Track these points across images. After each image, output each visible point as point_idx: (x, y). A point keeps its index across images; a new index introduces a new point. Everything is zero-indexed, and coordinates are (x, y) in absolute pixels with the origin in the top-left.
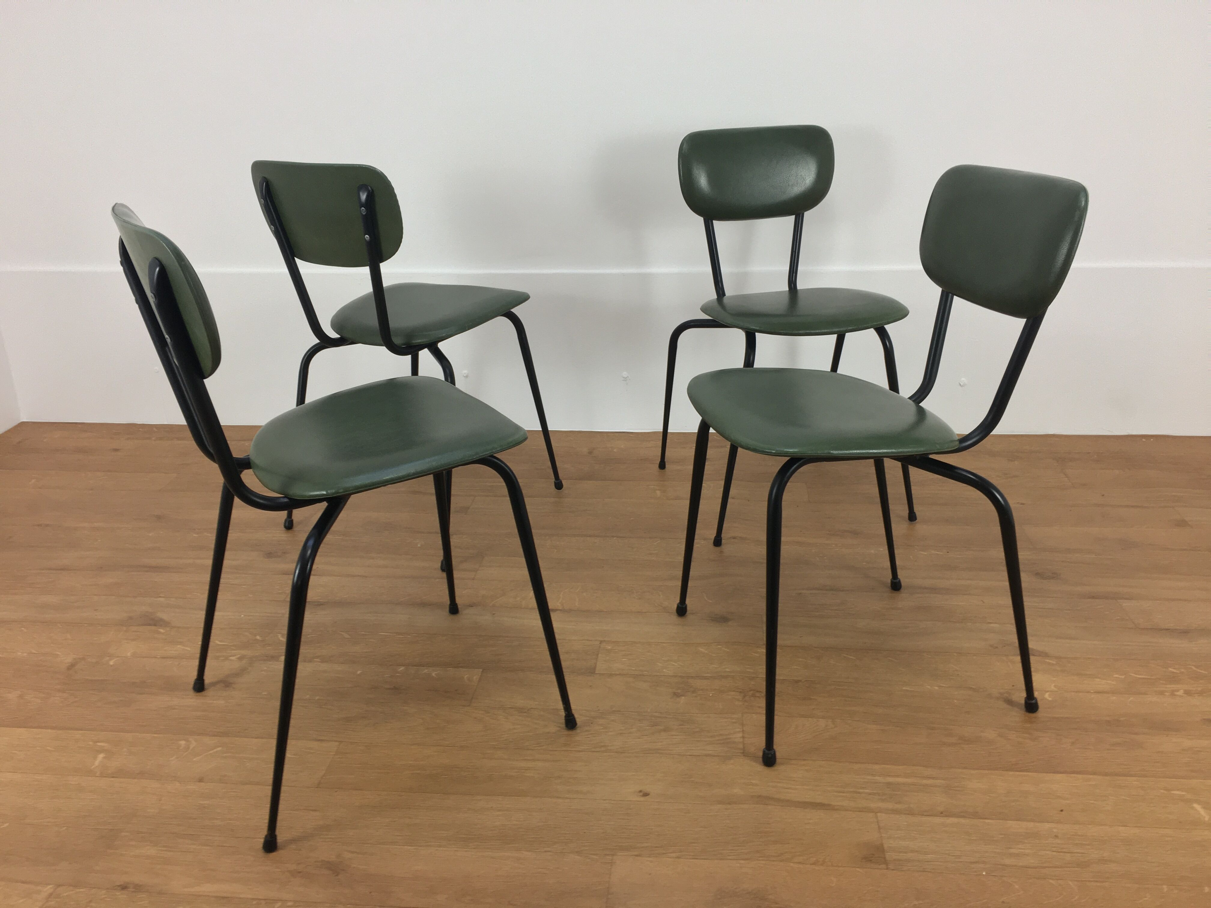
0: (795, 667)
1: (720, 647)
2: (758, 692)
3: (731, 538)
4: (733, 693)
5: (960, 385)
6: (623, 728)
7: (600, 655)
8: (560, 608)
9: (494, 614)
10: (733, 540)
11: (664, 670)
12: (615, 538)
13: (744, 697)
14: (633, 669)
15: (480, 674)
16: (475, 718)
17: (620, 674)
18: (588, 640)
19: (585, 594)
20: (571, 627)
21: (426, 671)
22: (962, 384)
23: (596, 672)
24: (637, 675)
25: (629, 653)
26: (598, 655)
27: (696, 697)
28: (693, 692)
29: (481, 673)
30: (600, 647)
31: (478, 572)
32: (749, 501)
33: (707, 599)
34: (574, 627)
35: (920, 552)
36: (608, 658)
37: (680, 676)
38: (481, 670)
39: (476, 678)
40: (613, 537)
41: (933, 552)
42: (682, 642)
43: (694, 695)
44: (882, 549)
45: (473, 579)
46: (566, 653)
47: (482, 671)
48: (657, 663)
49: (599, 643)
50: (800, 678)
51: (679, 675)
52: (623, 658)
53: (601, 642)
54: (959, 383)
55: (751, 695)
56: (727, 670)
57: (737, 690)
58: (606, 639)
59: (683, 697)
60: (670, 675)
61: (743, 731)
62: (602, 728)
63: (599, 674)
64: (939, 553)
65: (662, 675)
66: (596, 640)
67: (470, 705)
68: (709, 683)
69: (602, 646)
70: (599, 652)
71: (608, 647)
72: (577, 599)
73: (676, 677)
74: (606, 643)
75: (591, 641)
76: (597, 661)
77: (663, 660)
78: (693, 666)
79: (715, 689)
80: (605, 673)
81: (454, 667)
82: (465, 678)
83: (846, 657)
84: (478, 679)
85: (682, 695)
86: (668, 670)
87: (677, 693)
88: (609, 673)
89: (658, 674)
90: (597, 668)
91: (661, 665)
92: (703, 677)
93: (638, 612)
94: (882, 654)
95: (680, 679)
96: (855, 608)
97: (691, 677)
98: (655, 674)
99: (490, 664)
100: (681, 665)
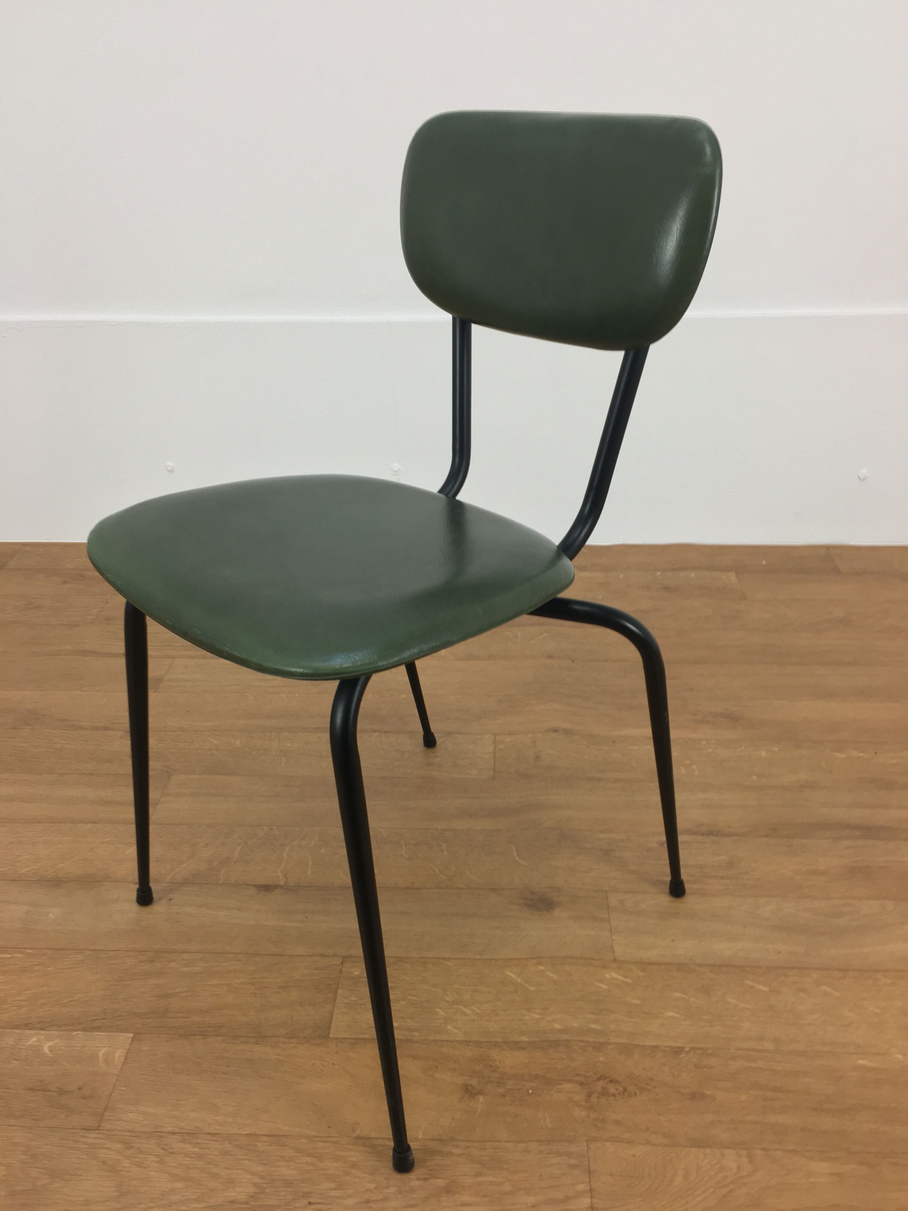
0: (671, 1014)
1: (541, 968)
2: (611, 1082)
3: (550, 729)
4: (569, 1086)
5: (860, 478)
6: (372, 1186)
7: (339, 991)
8: (282, 883)
9: (170, 900)
11: (449, 1027)
12: (377, 734)
13: (589, 1095)
15: (128, 1046)
16: (104, 1163)
17: (372, 1040)
18: (322, 956)
19: (323, 851)
20: (296, 924)
21: (35, 1039)
22: (861, 477)
23: (331, 1036)
24: (401, 1041)
26: (335, 992)
27: (503, 1096)
28: (499, 1083)
29: (130, 1044)
30: (341, 971)
31: (158, 807)
32: (573, 661)
33: (517, 858)
34: (301, 925)
35: (835, 753)
36: (353, 998)
37: (475, 1042)
38: (131, 1035)
39: (119, 1055)
40: (374, 731)
42: (478, 957)
43: (500, 1090)
46: (283, 987)
47: (133, 1039)
48: (438, 1010)
49: (340, 962)
50: (680, 1043)
51: (474, 1040)
53: (345, 958)
54: (858, 476)
55: (600, 1090)
56: (557, 1026)
57: (576, 1078)
58: (353, 952)
59: (481, 1098)
60: (458, 1039)
61: (591, 1190)
62: (333, 1185)
63: (337, 1038)
64: (861, 755)
65: (445, 1039)
66: (335, 956)
67: (99, 1126)
68: (526, 1061)
69: (344, 969)
70: (338, 984)
71: (356, 971)
72: (310, 863)
73: (468, 1046)
74: (353, 962)
75: (327, 956)
76: (334, 1007)
77: (447, 1001)
78: (497, 1015)
79: (537, 1075)
80: (348, 1036)
81: (85, 1030)
82: (101, 1055)
83: (752, 987)
84: (123, 1058)
85: (480, 1093)
86: (455, 1028)
87: (470, 1088)
88: (353, 1036)
89: (438, 1037)
90: (333, 1026)
91: (443, 1014)
92: (516, 1043)
93: (407, 888)
94: (811, 977)
95: (475, 1049)
96: (753, 873)
97: (494, 1044)
98: (432, 1039)
99: (149, 1020)
100: (477, 1014)
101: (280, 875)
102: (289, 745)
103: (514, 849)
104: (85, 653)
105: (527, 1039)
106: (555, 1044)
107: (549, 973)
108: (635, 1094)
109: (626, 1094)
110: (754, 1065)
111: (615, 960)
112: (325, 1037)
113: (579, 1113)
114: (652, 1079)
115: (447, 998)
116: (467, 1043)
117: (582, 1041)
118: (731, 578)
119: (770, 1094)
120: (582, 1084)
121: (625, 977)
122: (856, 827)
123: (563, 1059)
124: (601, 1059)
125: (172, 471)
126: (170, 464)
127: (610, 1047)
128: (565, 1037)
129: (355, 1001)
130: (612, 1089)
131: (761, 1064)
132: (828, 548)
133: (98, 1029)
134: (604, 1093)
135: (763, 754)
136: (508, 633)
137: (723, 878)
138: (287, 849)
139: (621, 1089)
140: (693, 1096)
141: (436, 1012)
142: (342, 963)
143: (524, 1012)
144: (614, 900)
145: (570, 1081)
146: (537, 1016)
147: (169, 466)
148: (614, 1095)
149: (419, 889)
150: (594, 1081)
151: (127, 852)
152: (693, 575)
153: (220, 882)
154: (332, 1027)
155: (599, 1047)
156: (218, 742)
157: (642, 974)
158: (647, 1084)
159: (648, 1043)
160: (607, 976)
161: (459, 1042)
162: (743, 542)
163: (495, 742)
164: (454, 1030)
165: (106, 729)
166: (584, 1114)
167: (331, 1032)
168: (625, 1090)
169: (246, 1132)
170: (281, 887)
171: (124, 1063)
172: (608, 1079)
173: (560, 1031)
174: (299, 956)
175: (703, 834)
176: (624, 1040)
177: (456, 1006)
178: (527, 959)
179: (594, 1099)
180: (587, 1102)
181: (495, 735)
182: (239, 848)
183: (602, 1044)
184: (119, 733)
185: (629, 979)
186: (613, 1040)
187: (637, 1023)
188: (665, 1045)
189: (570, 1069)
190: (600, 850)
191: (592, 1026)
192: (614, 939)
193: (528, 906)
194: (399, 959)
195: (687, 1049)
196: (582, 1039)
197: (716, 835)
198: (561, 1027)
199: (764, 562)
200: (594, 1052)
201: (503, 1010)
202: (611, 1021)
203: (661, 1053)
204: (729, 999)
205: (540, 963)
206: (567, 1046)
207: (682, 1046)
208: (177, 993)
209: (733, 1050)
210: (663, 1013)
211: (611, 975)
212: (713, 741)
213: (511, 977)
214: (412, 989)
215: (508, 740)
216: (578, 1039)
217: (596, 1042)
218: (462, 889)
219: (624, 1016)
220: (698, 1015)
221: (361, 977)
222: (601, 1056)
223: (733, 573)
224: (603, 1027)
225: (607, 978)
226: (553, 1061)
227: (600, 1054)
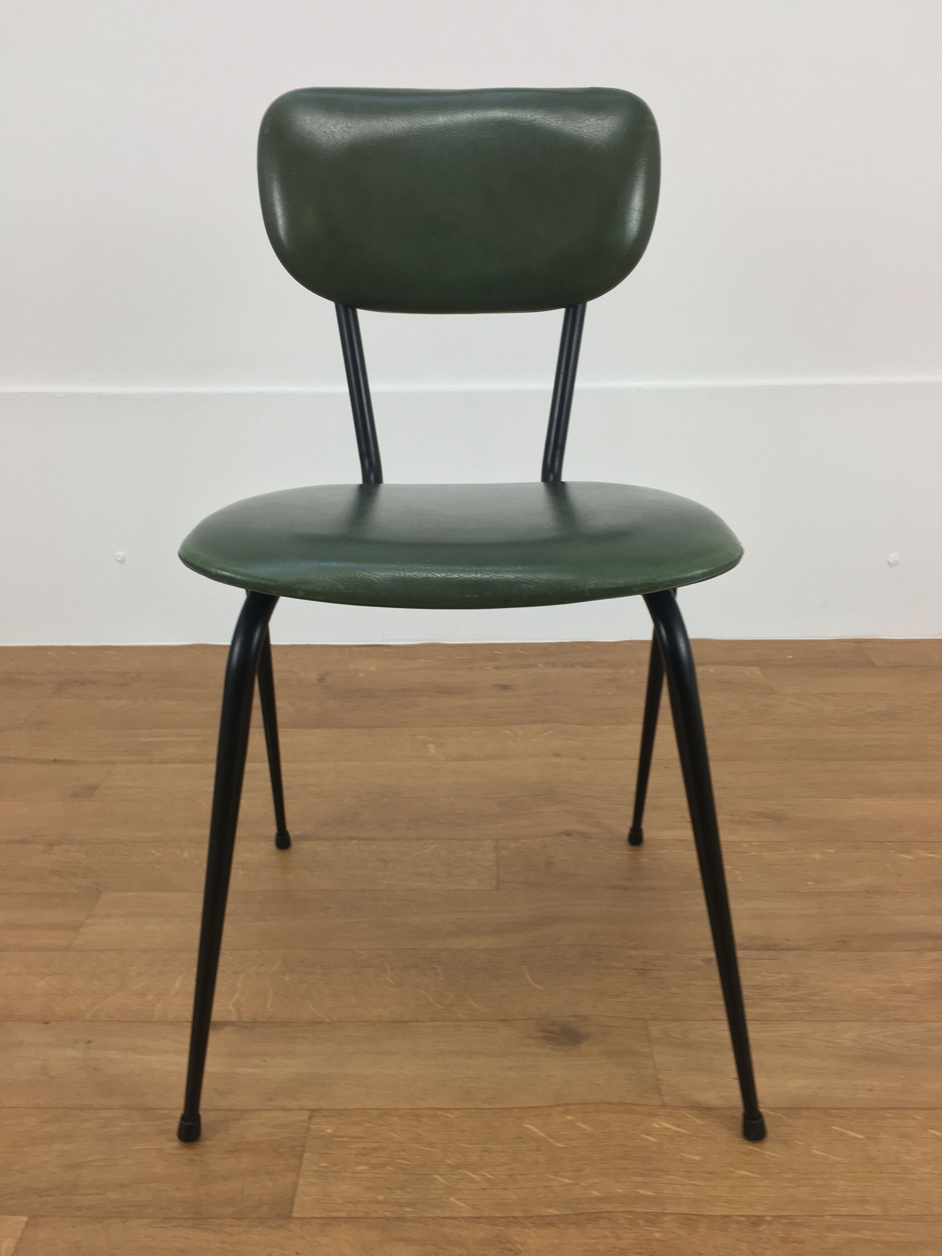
0: (744, 1173)
1: (569, 1117)
3: (562, 833)
5: (889, 563)
7: (306, 1155)
8: (234, 1019)
9: (89, 1042)
10: (567, 838)
11: (452, 1199)
12: (355, 841)
14: (381, 1197)
15: (20, 1233)
17: (348, 1219)
18: (283, 1109)
19: (287, 978)
20: (250, 1070)
22: (892, 561)
23: (295, 1215)
24: (388, 1219)
25: (372, 1145)
26: (300, 1157)
29: (23, 1231)
30: (308, 1129)
31: (82, 930)
32: (584, 760)
33: (531, 982)
34: (257, 1071)
35: (901, 855)
36: (323, 1164)
37: (489, 1218)
38: (25, 1218)
39: (7, 1245)
40: (351, 838)
41: (923, 854)
42: (487, 1106)
44: (831, 851)
45: (68, 949)
47: (28, 1223)
48: (436, 1176)
49: (307, 1117)
50: (758, 1211)
51: (486, 1215)
52: (358, 1164)
53: (313, 1113)
54: (888, 561)
56: (596, 1193)
58: (325, 1104)
60: (465, 1215)
63: (302, 1218)
64: (932, 855)
65: (447, 1215)
66: (301, 1109)
68: (557, 1241)
69: (312, 1127)
70: (304, 1146)
71: (327, 1128)
72: (271, 992)
73: (479, 1223)
74: (323, 1116)
75: (290, 1110)
76: (298, 1176)
77: (449, 1165)
78: (516, 1180)
80: (316, 1215)
83: (842, 1134)
86: (460, 1200)
88: (324, 1215)
89: (437, 1213)
90: (297, 1201)
91: (443, 1181)
92: (541, 1217)
93: (393, 1021)
94: (915, 1119)
95: (488, 1227)
96: (824, 994)
97: (512, 1219)
98: (430, 1215)
99: (50, 1199)
100: (489, 1181)
101: (232, 1008)
102: (248, 856)
103: (526, 970)
105: (557, 1213)
106: (595, 1217)
107: (580, 1124)
110: (858, 1236)
111: (664, 1106)
112: (288, 1217)
115: (448, 1161)
116: (477, 1219)
117: (630, 1212)
118: (756, 672)
121: (678, 1126)
123: (606, 1237)
124: (657, 1235)
125: (122, 562)
126: (120, 553)
127: (666, 1218)
128: (608, 1207)
129: (326, 1167)
131: (867, 1234)
132: (858, 642)
135: (817, 856)
136: (507, 732)
137: (787, 1000)
138: (242, 977)
141: (435, 1179)
142: (310, 1118)
143: (551, 1176)
144: (655, 1030)
146: (568, 1181)
147: (119, 556)
149: (407, 1022)
151: (38, 985)
152: (712, 670)
153: (155, 1019)
155: (653, 1219)
156: (161, 855)
157: (700, 1122)
160: (656, 1125)
161: (467, 1219)
162: (765, 637)
163: (497, 848)
164: (461, 1204)
165: (24, 842)
167: (295, 1210)
170: (232, 1023)
173: (598, 1199)
175: (757, 949)
176: (685, 1209)
177: (459, 1171)
178: (550, 1107)
181: (497, 841)
182: (181, 977)
183: (655, 1214)
184: (41, 847)
185: (683, 1129)
186: (671, 1209)
187: (699, 1186)
188: (739, 1213)
189: (617, 1250)
190: (634, 969)
191: (641, 1191)
192: (660, 1078)
193: (548, 1039)
194: (385, 1112)
195: (768, 1218)
196: (630, 1210)
197: (773, 950)
198: (600, 1195)
199: (790, 657)
200: (647, 1226)
201: (522, 1174)
202: (666, 1184)
203: (735, 1226)
204: (815, 1151)
205: (567, 1112)
206: (610, 1219)
207: (762, 1214)
208: (90, 1161)
209: (828, 1218)
210: (731, 1172)
211: (660, 1124)
212: (756, 844)
213: (530, 1130)
214: (403, 1150)
215: (513, 845)
216: (624, 1209)
217: (649, 1213)
218: (464, 1020)
219: (681, 1177)
220: (778, 1173)
221: (337, 1137)
222: (656, 1232)
223: (757, 668)
224: (656, 1193)
225: (656, 1128)
226: (593, 1241)
227: (654, 1229)
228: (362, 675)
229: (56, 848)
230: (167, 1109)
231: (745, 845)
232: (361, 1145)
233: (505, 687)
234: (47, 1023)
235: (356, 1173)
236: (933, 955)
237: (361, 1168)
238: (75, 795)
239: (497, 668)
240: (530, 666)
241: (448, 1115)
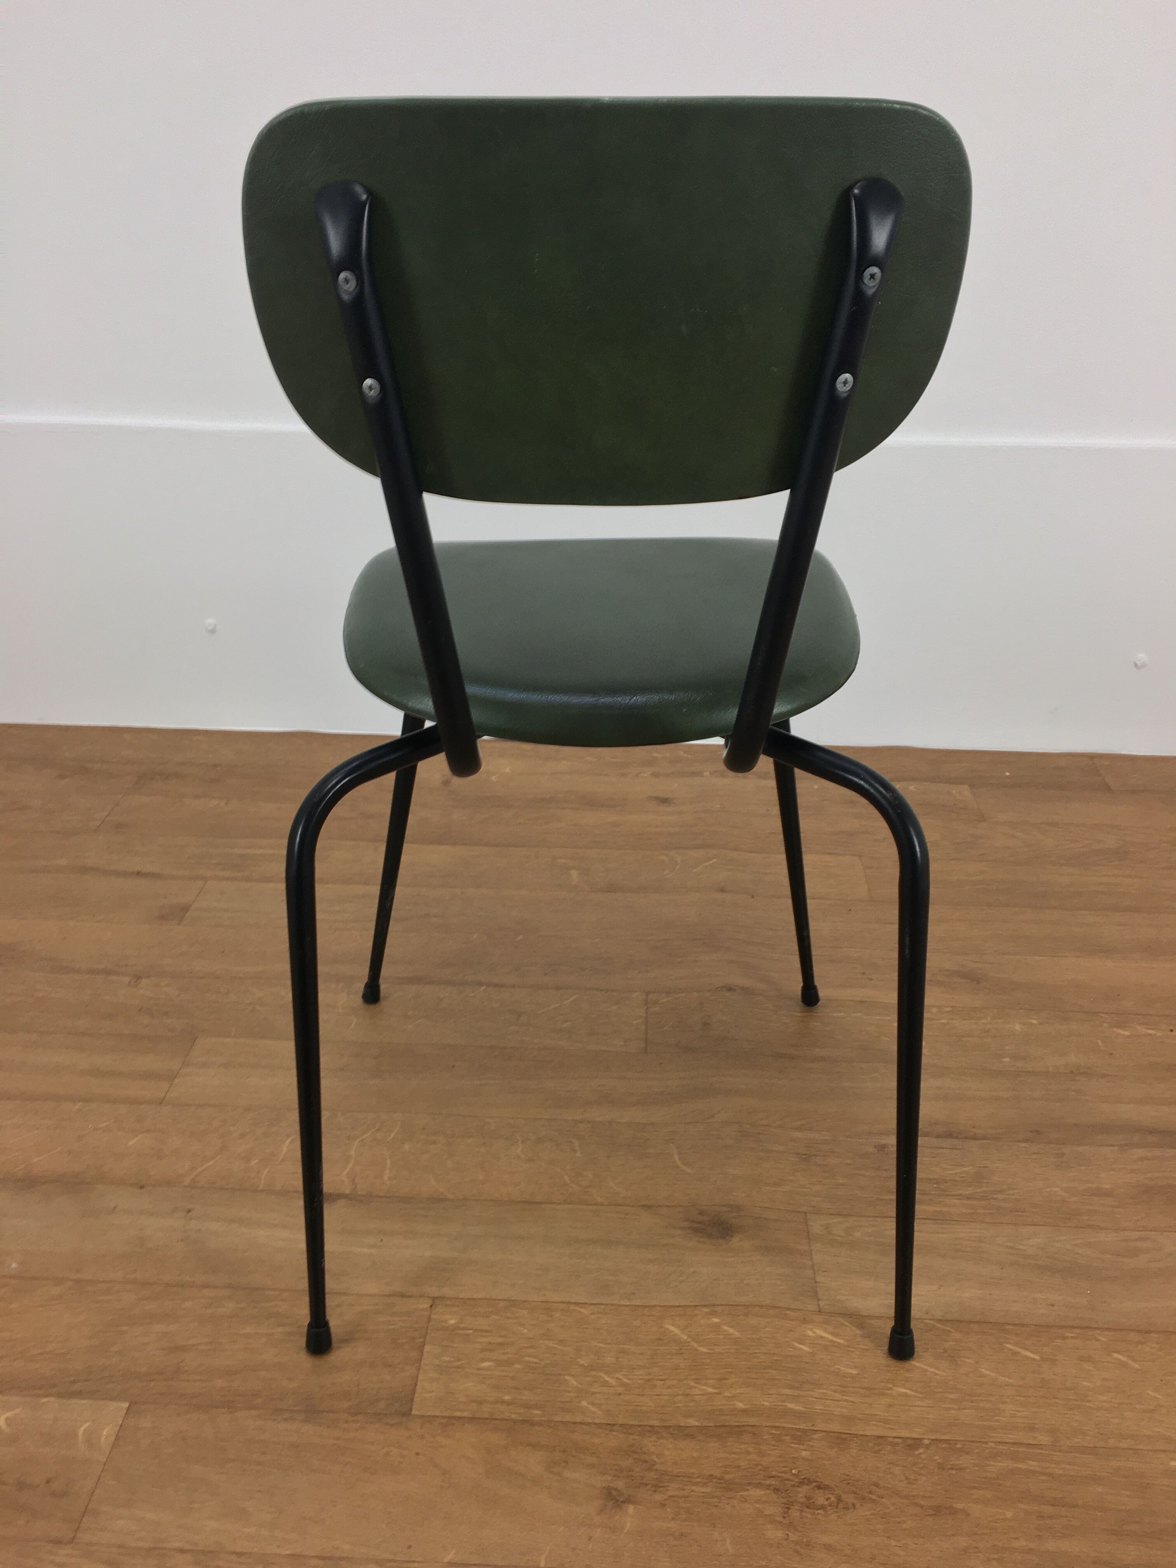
0: (902, 1390)
1: (716, 1320)
2: (819, 1488)
3: (723, 987)
4: (759, 1492)
5: (1136, 665)
7: (427, 1348)
8: (348, 1191)
9: (189, 1211)
10: (727, 994)
11: (584, 1403)
12: (483, 988)
13: (788, 1506)
14: (507, 1398)
15: (120, 1420)
17: (472, 1420)
18: (403, 1296)
19: (407, 1147)
20: (366, 1250)
22: (1139, 664)
23: (414, 1412)
24: (515, 1421)
25: (500, 1340)
26: (421, 1349)
27: (663, 1505)
28: (657, 1487)
29: (124, 1418)
30: (429, 1320)
31: (176, 1081)
32: (753, 897)
33: (679, 1163)
34: (373, 1251)
35: (1115, 1029)
36: (446, 1359)
37: (622, 1425)
39: (107, 1433)
40: (480, 984)
41: (1142, 1030)
42: (625, 1302)
43: (658, 1497)
44: (1035, 1022)
45: (162, 1102)
47: (128, 1410)
48: (567, 1377)
49: (428, 1306)
50: (916, 1433)
51: (620, 1422)
52: (483, 1360)
53: (435, 1301)
54: (1135, 663)
55: (803, 1500)
56: (740, 1405)
57: (768, 1482)
58: (448, 1291)
59: (631, 1509)
60: (597, 1421)
63: (422, 1416)
64: (1152, 1032)
65: (578, 1420)
66: (422, 1296)
67: (74, 1537)
68: (695, 1455)
69: (434, 1317)
70: (425, 1337)
71: (450, 1319)
72: (389, 1162)
73: (611, 1431)
74: (446, 1305)
75: (410, 1296)
76: (418, 1369)
77: (581, 1365)
78: (654, 1386)
79: (711, 1475)
80: (437, 1414)
81: (60, 1395)
82: (81, 1432)
83: (1016, 1353)
84: (112, 1439)
85: (629, 1501)
86: (593, 1404)
87: (614, 1493)
88: (446, 1414)
89: (568, 1417)
90: (417, 1397)
91: (575, 1383)
92: (680, 1427)
93: (524, 1202)
94: (1098, 1340)
95: (622, 1436)
96: (1011, 1192)
97: (648, 1428)
98: (560, 1419)
99: (152, 1384)
100: (624, 1385)
101: (345, 1179)
103: (675, 1151)
104: (85, 870)
105: (697, 1424)
106: (738, 1431)
107: (726, 1328)
108: (854, 1505)
109: (841, 1506)
110: (1022, 1466)
111: (820, 1311)
112: (407, 1414)
113: (775, 1534)
114: (877, 1485)
115: (581, 1361)
116: (611, 1426)
117: (776, 1427)
118: (964, 793)
119: (1047, 1509)
120: (776, 1490)
121: (836, 1335)
122: (1152, 1132)
123: (749, 1453)
124: (804, 1453)
125: (213, 631)
126: (211, 621)
127: (815, 1436)
128: (752, 1421)
129: (449, 1362)
130: (820, 1499)
131: (1033, 1465)
132: (1093, 757)
133: (78, 1394)
134: (809, 1504)
135: (1018, 1027)
136: (664, 858)
137: (969, 1198)
138: (356, 1143)
139: (833, 1499)
140: (937, 1511)
141: (566, 1380)
142: (431, 1307)
143: (692, 1384)
144: (816, 1226)
145: (759, 1485)
146: (710, 1390)
147: (209, 625)
148: (823, 1507)
149: (540, 1203)
150: (794, 1486)
151: (131, 1143)
152: (911, 788)
153: (261, 1187)
154: (415, 1399)
155: (801, 1436)
157: (855, 1332)
158: (871, 1493)
159: (872, 1431)
160: (810, 1333)
161: (599, 1425)
163: (646, 1002)
164: (592, 1408)
165: (107, 972)
166: (780, 1534)
167: (415, 1406)
168: (839, 1500)
169: (288, 1552)
170: (346, 1196)
171: (115, 1445)
172: (814, 1484)
173: (744, 1411)
174: (370, 1295)
175: (938, 1137)
176: (835, 1427)
177: (593, 1373)
178: (696, 1306)
179: (795, 1513)
180: (784, 1517)
181: (648, 993)
182: (289, 1140)
183: (804, 1431)
184: (127, 979)
185: (840, 1339)
186: (820, 1427)
187: (852, 1402)
188: (894, 1435)
189: (760, 1467)
190: (797, 1154)
191: (790, 1405)
192: (817, 1280)
193: (696, 1231)
194: (512, 1304)
195: (926, 1442)
196: (777, 1424)
197: (956, 1138)
198: (744, 1407)
199: (1008, 774)
200: (792, 1443)
201: (662, 1380)
202: (817, 1398)
203: (889, 1448)
204: (983, 1370)
205: (713, 1313)
206: (754, 1434)
207: (919, 1437)
208: (193, 1345)
209: (992, 1444)
210: (891, 1389)
211: (814, 1333)
212: (948, 1009)
213: (672, 1332)
214: (531, 1347)
215: (664, 1000)
216: (770, 1424)
217: (798, 1430)
218: (602, 1204)
219: (835, 1391)
220: (941, 1392)
221: (458, 1328)
222: (803, 1450)
223: (966, 786)
224: (805, 1408)
225: (809, 1336)
226: (734, 1456)
227: (802, 1447)
228: (493, 778)
229: (144, 981)
230: (274, 1290)
231: (934, 1010)
232: (486, 1340)
233: (664, 801)
234: (142, 1187)
235: (480, 1369)
236: (1141, 1152)
237: (487, 1364)
238: (162, 918)
239: (655, 775)
240: (694, 774)
241: (583, 1310)
